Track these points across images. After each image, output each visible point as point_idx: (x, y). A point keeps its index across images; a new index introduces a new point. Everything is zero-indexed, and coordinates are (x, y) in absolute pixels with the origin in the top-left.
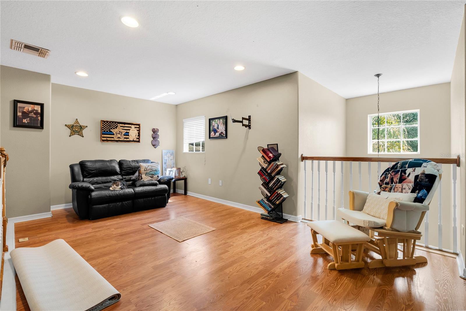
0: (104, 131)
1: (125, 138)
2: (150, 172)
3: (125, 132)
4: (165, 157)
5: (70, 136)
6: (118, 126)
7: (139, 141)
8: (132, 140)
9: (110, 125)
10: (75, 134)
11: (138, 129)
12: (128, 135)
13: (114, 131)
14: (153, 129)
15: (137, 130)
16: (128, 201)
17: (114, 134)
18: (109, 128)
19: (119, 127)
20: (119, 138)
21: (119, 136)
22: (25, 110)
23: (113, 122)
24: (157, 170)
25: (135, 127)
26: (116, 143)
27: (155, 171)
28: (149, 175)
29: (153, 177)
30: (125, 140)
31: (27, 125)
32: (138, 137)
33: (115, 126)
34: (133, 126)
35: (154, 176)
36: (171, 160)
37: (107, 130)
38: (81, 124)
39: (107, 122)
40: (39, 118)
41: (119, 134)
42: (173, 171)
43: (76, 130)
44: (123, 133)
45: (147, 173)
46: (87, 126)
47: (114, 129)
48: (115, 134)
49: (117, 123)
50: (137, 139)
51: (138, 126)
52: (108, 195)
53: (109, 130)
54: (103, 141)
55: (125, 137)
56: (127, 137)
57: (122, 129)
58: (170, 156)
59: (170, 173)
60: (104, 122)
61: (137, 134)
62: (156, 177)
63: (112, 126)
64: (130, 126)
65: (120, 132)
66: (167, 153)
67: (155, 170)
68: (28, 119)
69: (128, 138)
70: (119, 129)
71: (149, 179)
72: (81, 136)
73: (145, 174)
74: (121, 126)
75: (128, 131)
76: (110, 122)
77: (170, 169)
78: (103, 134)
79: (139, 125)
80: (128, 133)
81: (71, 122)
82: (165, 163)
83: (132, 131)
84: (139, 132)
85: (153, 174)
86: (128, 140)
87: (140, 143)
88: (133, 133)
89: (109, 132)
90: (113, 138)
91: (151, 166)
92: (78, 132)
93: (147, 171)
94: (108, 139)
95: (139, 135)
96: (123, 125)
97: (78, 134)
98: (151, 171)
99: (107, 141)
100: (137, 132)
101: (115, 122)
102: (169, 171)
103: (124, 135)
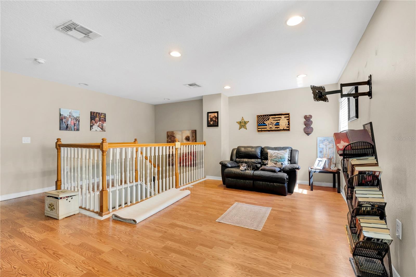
0: (260, 124)
1: (276, 128)
2: (274, 159)
3: (276, 122)
4: (321, 144)
5: (239, 129)
6: (269, 118)
7: (289, 130)
8: (283, 129)
9: (264, 118)
10: (242, 128)
11: (288, 118)
12: (279, 125)
13: (267, 123)
14: (305, 116)
15: (287, 120)
16: (249, 181)
17: (266, 125)
18: (262, 121)
19: (271, 118)
20: (271, 128)
21: (271, 126)
22: (211, 117)
23: (265, 115)
24: (282, 157)
25: (285, 117)
26: (268, 132)
27: (279, 159)
28: (273, 162)
29: (276, 164)
30: (276, 129)
31: (212, 125)
32: (288, 125)
33: (268, 119)
34: (283, 117)
35: (278, 163)
36: (329, 148)
37: (262, 122)
38: (245, 120)
39: (261, 116)
40: (217, 120)
41: (271, 124)
42: (322, 161)
43: (242, 125)
44: (274, 124)
45: (272, 159)
46: (248, 121)
47: (267, 121)
48: (268, 125)
49: (269, 116)
50: (287, 127)
51: (288, 116)
52: (233, 172)
53: (263, 122)
54: (259, 131)
55: (276, 126)
56: (278, 126)
57: (273, 120)
58: (328, 144)
59: (319, 163)
60: (259, 116)
61: (287, 123)
62: (280, 164)
63: (265, 119)
64: (280, 116)
65: (271, 123)
66: (324, 140)
67: (280, 157)
68: (213, 122)
69: (279, 128)
70: (271, 120)
71: (272, 165)
72: (245, 128)
73: (271, 160)
74: (272, 118)
75: (278, 121)
76: (263, 116)
77: (320, 159)
78: (258, 126)
79: (288, 114)
80: (279, 123)
81: (239, 120)
82: (321, 152)
83: (282, 121)
84: (289, 121)
85: (277, 161)
86: (278, 129)
87: (290, 131)
88: (283, 123)
89: (263, 124)
90: (266, 128)
91: (277, 153)
92: (244, 126)
93: (272, 158)
94: (263, 129)
95: (289, 124)
96: (274, 117)
97: (244, 128)
98: (276, 157)
99: (262, 131)
100: (287, 121)
101: (267, 115)
102: (319, 161)
103: (275, 125)
